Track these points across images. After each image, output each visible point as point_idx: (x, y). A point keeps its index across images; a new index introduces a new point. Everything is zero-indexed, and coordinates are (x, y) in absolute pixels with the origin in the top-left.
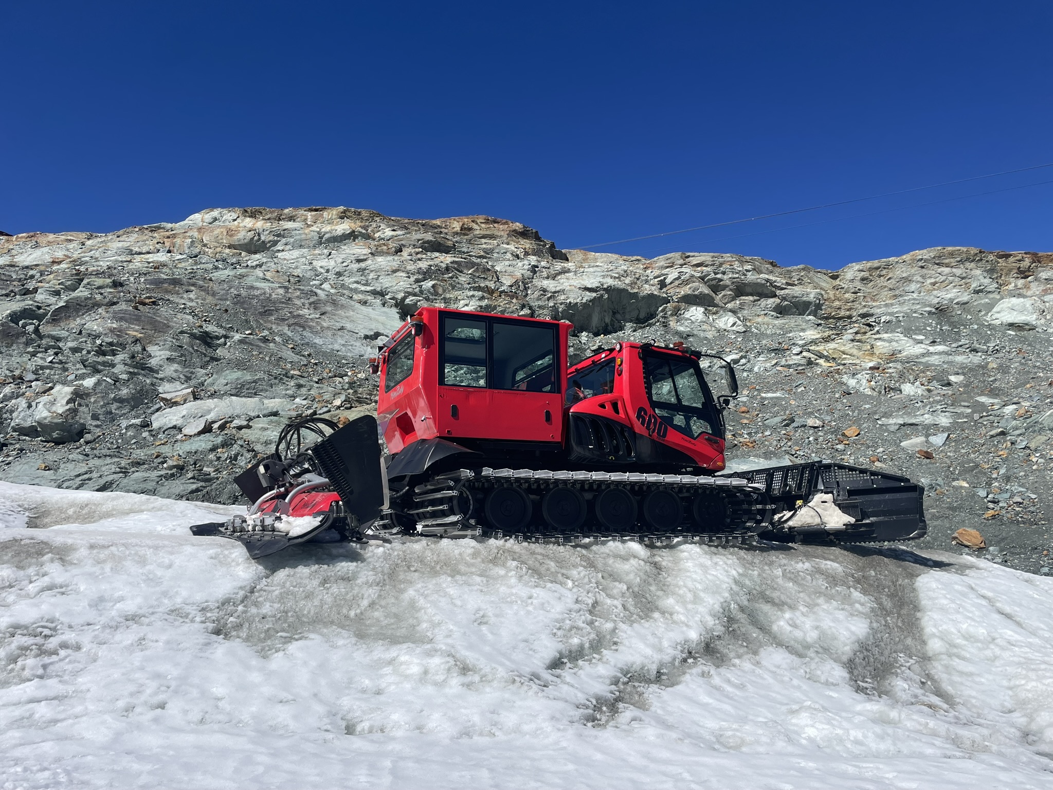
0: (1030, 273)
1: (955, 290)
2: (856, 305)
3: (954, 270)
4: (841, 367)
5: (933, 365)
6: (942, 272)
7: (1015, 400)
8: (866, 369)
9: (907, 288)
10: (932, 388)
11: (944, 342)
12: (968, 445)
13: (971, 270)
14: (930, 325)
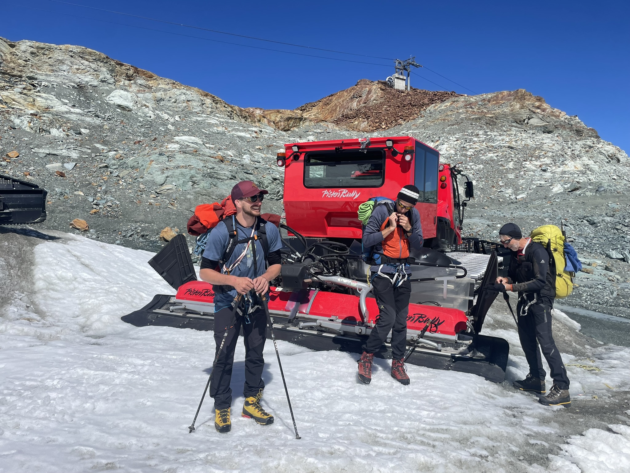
0: (133, 79)
1: (90, 77)
2: (26, 69)
3: (91, 64)
4: (11, 110)
5: (72, 120)
6: (84, 63)
7: (116, 149)
8: (28, 114)
9: (61, 67)
10: (70, 134)
11: (80, 107)
12: (86, 171)
13: (100, 67)
14: (73, 95)
